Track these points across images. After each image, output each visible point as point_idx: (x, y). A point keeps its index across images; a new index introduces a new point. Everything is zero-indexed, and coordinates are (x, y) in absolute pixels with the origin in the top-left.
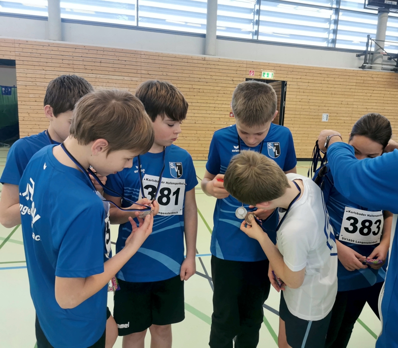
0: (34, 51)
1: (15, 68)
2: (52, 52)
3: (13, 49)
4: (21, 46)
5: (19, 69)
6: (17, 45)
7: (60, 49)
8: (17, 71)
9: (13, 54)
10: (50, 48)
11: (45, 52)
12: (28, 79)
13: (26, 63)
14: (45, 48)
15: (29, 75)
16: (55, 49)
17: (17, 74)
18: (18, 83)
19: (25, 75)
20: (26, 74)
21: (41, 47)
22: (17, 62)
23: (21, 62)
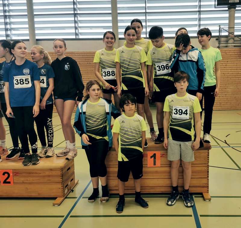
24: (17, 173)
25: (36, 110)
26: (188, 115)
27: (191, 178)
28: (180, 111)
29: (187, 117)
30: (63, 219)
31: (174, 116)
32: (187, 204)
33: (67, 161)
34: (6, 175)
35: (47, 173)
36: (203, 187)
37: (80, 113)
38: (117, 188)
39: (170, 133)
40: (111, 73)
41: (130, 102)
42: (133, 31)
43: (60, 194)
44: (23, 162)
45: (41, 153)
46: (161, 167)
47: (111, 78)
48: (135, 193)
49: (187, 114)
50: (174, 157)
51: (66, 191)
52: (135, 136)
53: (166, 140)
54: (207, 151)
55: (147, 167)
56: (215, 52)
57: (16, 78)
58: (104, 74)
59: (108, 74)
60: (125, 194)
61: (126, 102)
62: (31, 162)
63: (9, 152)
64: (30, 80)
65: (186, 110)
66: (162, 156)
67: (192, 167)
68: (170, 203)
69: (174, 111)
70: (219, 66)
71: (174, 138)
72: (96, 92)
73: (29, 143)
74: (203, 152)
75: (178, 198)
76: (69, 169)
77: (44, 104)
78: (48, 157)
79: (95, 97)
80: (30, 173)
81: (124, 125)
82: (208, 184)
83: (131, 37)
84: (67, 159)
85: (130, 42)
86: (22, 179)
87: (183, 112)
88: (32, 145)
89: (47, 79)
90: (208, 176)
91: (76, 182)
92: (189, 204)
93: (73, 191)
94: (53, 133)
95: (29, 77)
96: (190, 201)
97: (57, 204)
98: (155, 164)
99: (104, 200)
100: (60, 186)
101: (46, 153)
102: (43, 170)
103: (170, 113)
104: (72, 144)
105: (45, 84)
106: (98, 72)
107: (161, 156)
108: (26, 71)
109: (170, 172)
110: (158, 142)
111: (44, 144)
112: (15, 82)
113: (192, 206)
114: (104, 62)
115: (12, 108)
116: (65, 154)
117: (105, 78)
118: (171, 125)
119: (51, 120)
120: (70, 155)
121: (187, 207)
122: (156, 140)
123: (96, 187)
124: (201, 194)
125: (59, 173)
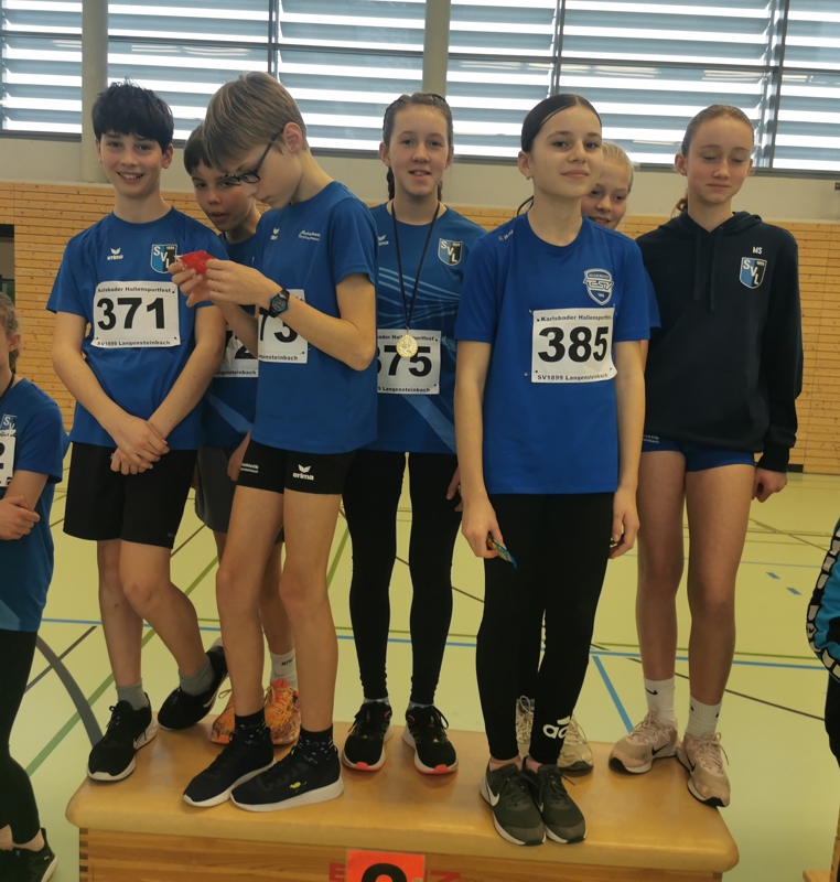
0: (50, 205)
1: (13, 241)
2: (85, 207)
3: (10, 203)
4: (26, 195)
5: (20, 242)
6: (18, 195)
7: (100, 200)
8: (17, 246)
9: (10, 212)
10: (79, 198)
11: (70, 207)
12: (37, 264)
13: (33, 230)
14: (71, 198)
15: (37, 256)
16: (91, 199)
17: (16, 253)
18: (18, 272)
19: (30, 256)
20: (33, 252)
21: (63, 198)
22: (17, 229)
23: (25, 230)
64: (609, 338)
95: (609, 319)
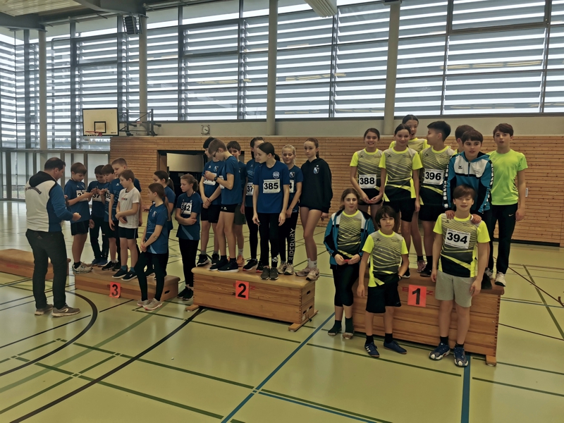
24: (254, 287)
25: (282, 217)
26: (467, 244)
27: (468, 331)
28: (457, 237)
29: (466, 246)
30: (299, 345)
31: (447, 241)
32: (458, 362)
33: (307, 282)
34: (242, 287)
35: (285, 292)
36: (488, 347)
37: (333, 226)
38: (364, 326)
39: (440, 263)
40: (369, 181)
41: (387, 216)
42: (406, 131)
43: (297, 320)
44: (261, 276)
45: (280, 268)
46: (427, 308)
47: (369, 186)
48: (384, 335)
49: (465, 242)
50: (444, 295)
51: (304, 318)
52: (392, 259)
53: (434, 271)
54: (497, 296)
55: (407, 305)
56: (518, 157)
57: (265, 181)
58: (360, 181)
59: (366, 182)
60: (373, 335)
61: (383, 216)
62: (269, 276)
63: (246, 263)
64: (279, 185)
65: (466, 237)
66: (429, 293)
67: (470, 315)
68: (433, 356)
69: (448, 236)
70: (523, 177)
71: (445, 270)
72: (351, 202)
73: (270, 255)
74: (490, 298)
75: (447, 353)
76: (309, 292)
77: (290, 212)
78: (287, 274)
79: (350, 209)
80: (267, 289)
81: (379, 244)
82: (496, 344)
83: (403, 139)
84: (308, 279)
85: (401, 145)
86: (258, 295)
87: (461, 238)
88: (272, 258)
89: (295, 184)
90: (496, 333)
91: (315, 311)
92: (460, 363)
93: (311, 320)
94: (294, 247)
95: (278, 181)
96: (462, 360)
97: (292, 329)
98: (418, 302)
99: (347, 336)
100: (297, 310)
101: (285, 269)
102: (282, 287)
103: (443, 236)
104: (313, 262)
105: (293, 188)
106: (355, 177)
107: (427, 294)
108: (276, 174)
109: (438, 318)
110: (425, 275)
111: (283, 259)
112: (264, 186)
113: (463, 366)
114: (363, 166)
115: (258, 214)
116: (306, 273)
117: (361, 186)
118: (443, 253)
119: (294, 232)
120: (311, 275)
121: (457, 365)
122: (422, 272)
123: (338, 319)
124: (484, 356)
125: (298, 294)
